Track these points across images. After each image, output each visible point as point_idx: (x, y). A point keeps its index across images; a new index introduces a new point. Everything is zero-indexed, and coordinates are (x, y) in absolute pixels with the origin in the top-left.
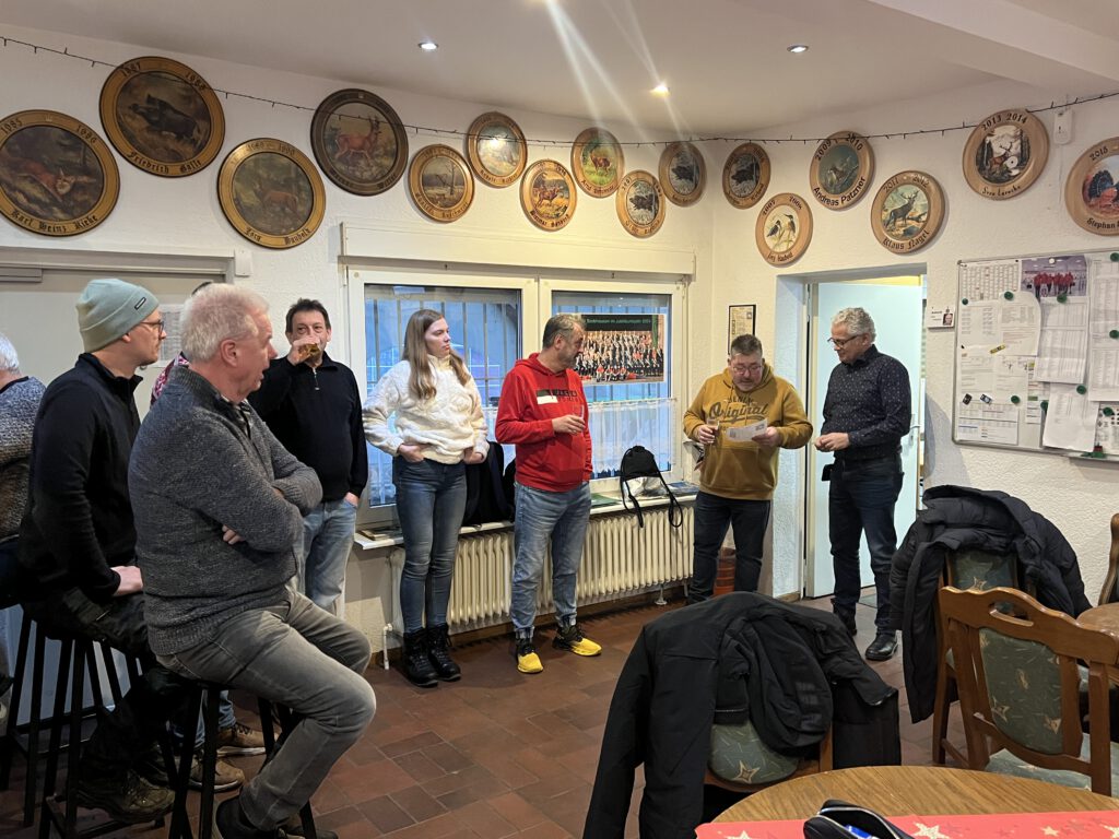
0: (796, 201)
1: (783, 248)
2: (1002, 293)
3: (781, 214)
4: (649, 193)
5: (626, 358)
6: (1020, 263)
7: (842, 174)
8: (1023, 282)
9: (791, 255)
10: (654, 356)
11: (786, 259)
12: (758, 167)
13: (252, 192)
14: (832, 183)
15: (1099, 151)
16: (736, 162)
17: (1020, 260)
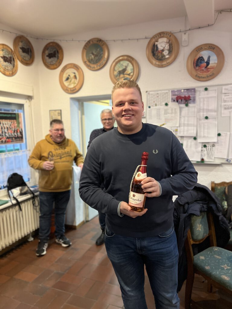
0: (76, 67)
1: (72, 86)
2: (164, 103)
3: (70, 72)
4: (10, 56)
5: (5, 133)
6: (170, 92)
7: (96, 56)
8: (172, 99)
9: (75, 89)
10: (19, 131)
11: (74, 91)
12: (58, 52)
14: (92, 60)
15: (199, 49)
16: (48, 49)
17: (170, 91)
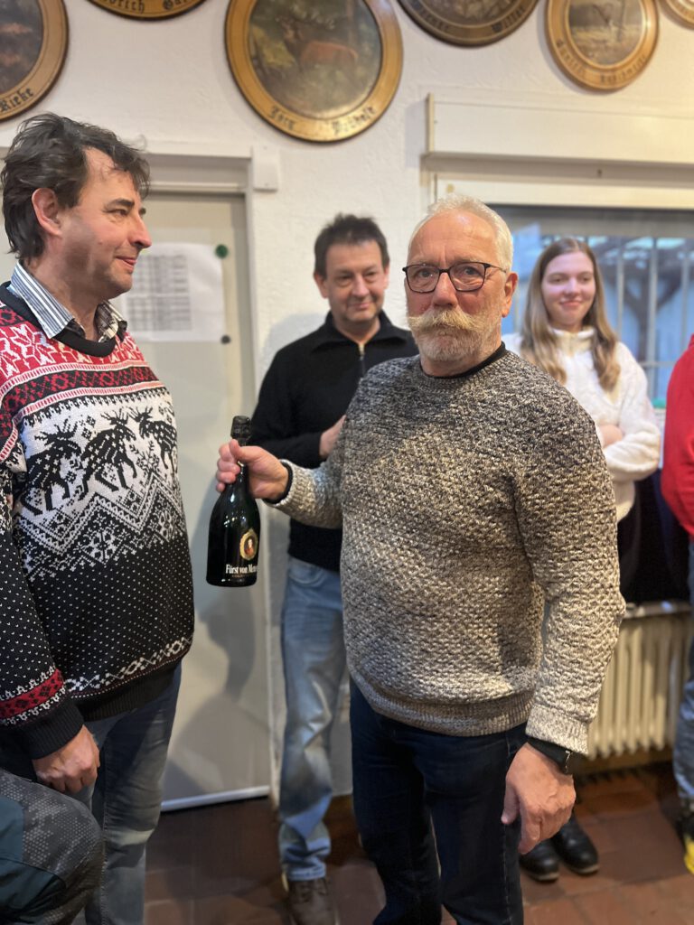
13: (281, 46)
